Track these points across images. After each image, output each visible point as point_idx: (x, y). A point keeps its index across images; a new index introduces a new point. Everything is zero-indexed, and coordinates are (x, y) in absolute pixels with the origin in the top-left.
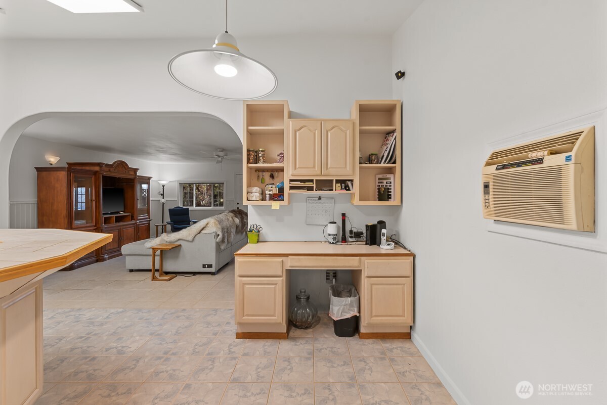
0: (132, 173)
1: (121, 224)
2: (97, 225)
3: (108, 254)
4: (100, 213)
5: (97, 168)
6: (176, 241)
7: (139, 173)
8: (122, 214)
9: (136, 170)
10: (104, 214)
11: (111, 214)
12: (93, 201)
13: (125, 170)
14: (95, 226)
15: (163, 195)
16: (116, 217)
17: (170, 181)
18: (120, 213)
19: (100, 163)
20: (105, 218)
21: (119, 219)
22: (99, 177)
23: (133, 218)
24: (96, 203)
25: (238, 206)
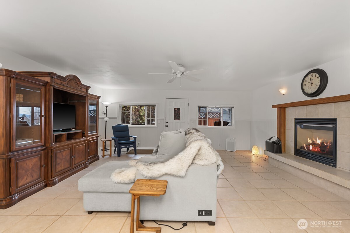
0: (84, 90)
1: (73, 141)
2: (47, 145)
3: (58, 176)
4: (49, 130)
5: (48, 79)
6: (160, 177)
7: (90, 92)
8: (74, 131)
9: (88, 88)
10: (54, 131)
11: (63, 130)
12: (43, 116)
13: (77, 86)
14: (44, 146)
15: (106, 114)
16: (67, 134)
17: (112, 103)
18: (72, 130)
19: (51, 73)
20: (55, 135)
21: (70, 137)
22: (49, 89)
23: (84, 135)
24: (45, 118)
25: (167, 124)
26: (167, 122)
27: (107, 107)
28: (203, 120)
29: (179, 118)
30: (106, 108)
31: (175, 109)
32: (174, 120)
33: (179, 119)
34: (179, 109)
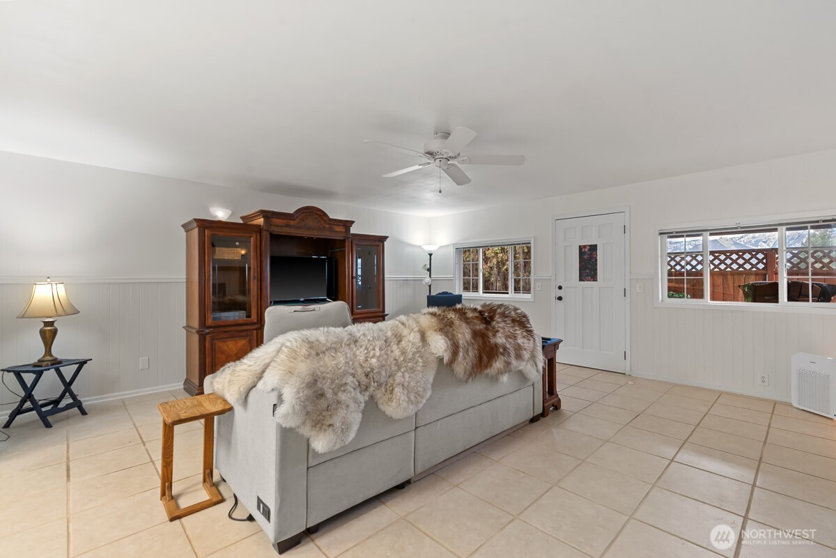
0: (340, 229)
4: (264, 300)
9: (347, 224)
13: (322, 223)
14: (256, 323)
15: (429, 270)
17: (441, 247)
24: (259, 282)
25: (560, 293)
26: (560, 288)
27: (430, 255)
28: (685, 277)
29: (596, 274)
30: (429, 257)
31: (581, 248)
32: (581, 280)
33: (594, 277)
34: (594, 248)
